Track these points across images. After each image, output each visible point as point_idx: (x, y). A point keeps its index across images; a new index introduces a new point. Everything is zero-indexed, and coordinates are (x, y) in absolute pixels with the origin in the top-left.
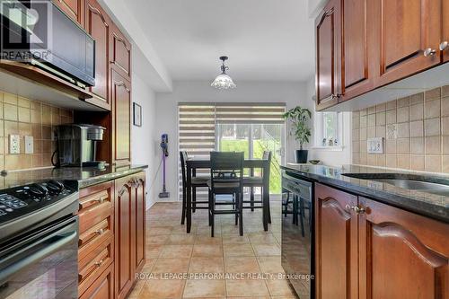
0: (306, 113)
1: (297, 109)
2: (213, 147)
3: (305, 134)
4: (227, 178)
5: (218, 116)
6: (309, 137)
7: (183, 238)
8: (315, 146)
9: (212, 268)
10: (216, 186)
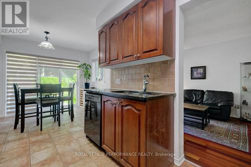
0: (89, 67)
1: (85, 64)
2: (35, 81)
3: (89, 76)
4: (51, 98)
5: (39, 63)
6: (90, 77)
7: (19, 136)
8: (93, 81)
9: (46, 146)
10: (43, 102)
